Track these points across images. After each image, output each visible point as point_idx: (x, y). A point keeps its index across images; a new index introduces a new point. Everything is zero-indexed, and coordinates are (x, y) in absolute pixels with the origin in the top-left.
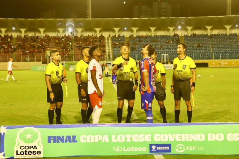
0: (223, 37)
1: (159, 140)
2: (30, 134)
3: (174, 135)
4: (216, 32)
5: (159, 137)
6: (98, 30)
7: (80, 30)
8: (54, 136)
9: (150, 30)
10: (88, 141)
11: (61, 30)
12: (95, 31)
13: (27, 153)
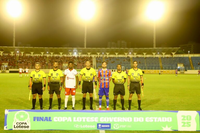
0: (152, 58)
1: (103, 121)
2: (23, 115)
3: (113, 118)
4: (148, 56)
5: (103, 119)
6: (89, 53)
7: (80, 53)
8: (37, 117)
9: (115, 54)
10: (59, 120)
11: (71, 53)
12: (88, 54)
13: (21, 127)
